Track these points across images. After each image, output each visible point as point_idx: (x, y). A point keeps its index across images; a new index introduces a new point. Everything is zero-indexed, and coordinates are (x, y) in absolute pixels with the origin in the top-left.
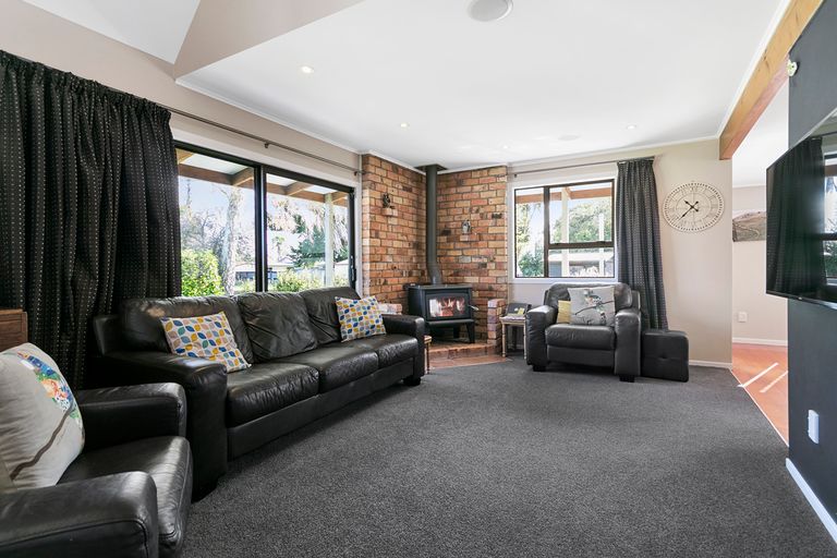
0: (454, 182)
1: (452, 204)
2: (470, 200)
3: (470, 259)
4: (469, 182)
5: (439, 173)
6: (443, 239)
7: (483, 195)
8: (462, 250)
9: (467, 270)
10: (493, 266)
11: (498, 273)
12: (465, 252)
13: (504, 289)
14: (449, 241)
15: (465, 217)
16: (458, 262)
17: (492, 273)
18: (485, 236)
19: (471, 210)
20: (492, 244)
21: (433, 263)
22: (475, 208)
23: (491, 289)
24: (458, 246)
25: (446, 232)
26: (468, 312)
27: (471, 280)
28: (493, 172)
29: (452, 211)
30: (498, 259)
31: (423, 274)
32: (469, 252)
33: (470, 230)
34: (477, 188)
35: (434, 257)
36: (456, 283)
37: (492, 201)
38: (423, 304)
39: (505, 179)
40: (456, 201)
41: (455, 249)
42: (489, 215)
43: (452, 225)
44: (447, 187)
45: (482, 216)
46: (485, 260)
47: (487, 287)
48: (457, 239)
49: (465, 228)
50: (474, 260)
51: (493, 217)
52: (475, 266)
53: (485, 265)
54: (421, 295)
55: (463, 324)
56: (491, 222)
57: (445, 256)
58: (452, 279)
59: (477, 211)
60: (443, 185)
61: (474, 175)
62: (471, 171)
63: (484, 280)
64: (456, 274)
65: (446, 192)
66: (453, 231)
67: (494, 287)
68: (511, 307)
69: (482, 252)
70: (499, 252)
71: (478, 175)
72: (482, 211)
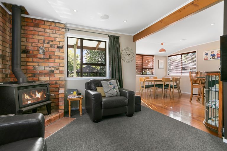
0: (32, 24)
1: (30, 36)
2: (44, 36)
3: (43, 67)
4: (43, 26)
5: (23, 15)
6: (24, 55)
7: (52, 35)
8: (38, 62)
9: (41, 74)
10: (58, 72)
11: (61, 75)
12: (40, 64)
13: (64, 83)
14: (28, 57)
15: (39, 45)
16: (35, 70)
17: (56, 75)
18: (53, 56)
19: (44, 42)
20: (57, 61)
21: (18, 69)
22: (47, 41)
23: (56, 83)
24: (35, 60)
25: (26, 52)
26: (48, 98)
27: (44, 79)
28: (57, 25)
29: (31, 40)
30: (61, 68)
31: (6, 76)
32: (43, 64)
33: (44, 52)
34: (48, 31)
35: (19, 66)
36: (35, 82)
37: (57, 39)
38: (16, 97)
39: (64, 30)
40: (33, 35)
41: (33, 62)
42: (56, 46)
43: (31, 48)
44: (27, 25)
45: (51, 46)
46: (53, 69)
47: (54, 82)
48: (35, 56)
49: (41, 51)
50: (46, 68)
51: (58, 47)
52: (47, 72)
53: (53, 71)
54: (15, 91)
55: (44, 105)
56: (57, 50)
57: (26, 65)
58: (31, 79)
59: (48, 43)
60: (24, 23)
61: (46, 23)
62: (45, 21)
63: (52, 79)
64: (34, 76)
65: (26, 28)
66: (31, 52)
67: (59, 82)
68: (69, 91)
69: (51, 64)
70: (61, 65)
71: (49, 24)
72: (51, 43)
